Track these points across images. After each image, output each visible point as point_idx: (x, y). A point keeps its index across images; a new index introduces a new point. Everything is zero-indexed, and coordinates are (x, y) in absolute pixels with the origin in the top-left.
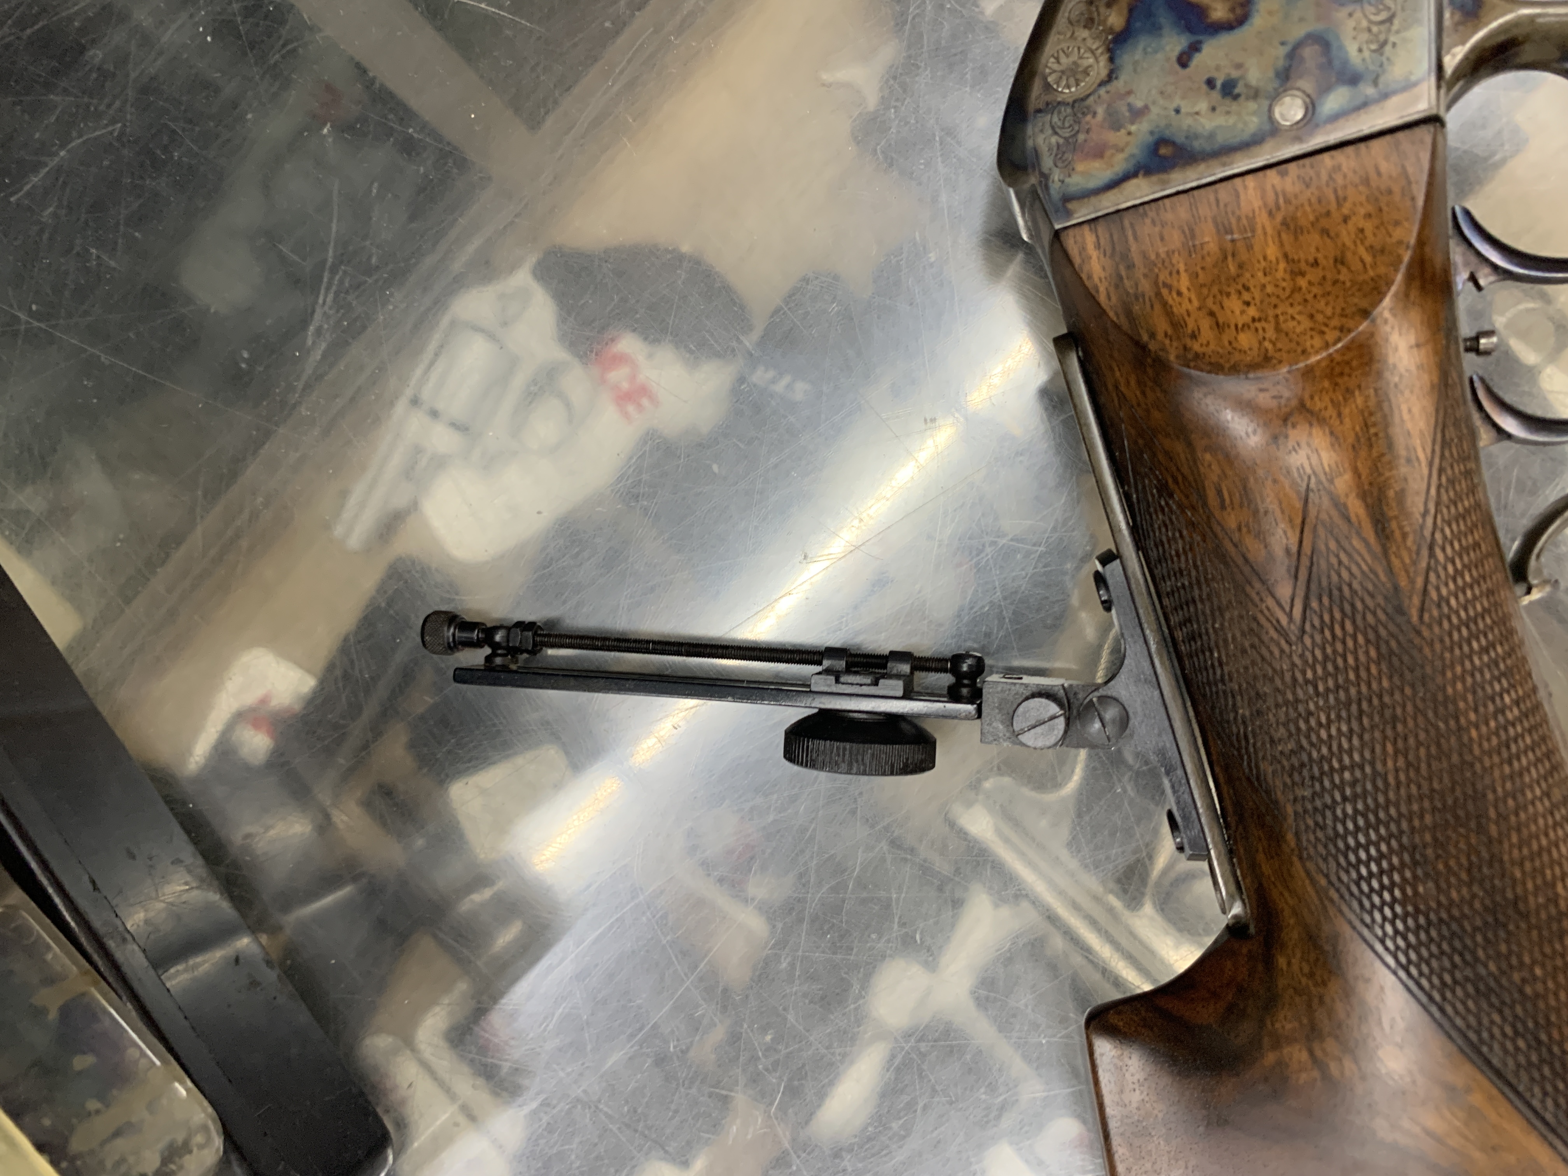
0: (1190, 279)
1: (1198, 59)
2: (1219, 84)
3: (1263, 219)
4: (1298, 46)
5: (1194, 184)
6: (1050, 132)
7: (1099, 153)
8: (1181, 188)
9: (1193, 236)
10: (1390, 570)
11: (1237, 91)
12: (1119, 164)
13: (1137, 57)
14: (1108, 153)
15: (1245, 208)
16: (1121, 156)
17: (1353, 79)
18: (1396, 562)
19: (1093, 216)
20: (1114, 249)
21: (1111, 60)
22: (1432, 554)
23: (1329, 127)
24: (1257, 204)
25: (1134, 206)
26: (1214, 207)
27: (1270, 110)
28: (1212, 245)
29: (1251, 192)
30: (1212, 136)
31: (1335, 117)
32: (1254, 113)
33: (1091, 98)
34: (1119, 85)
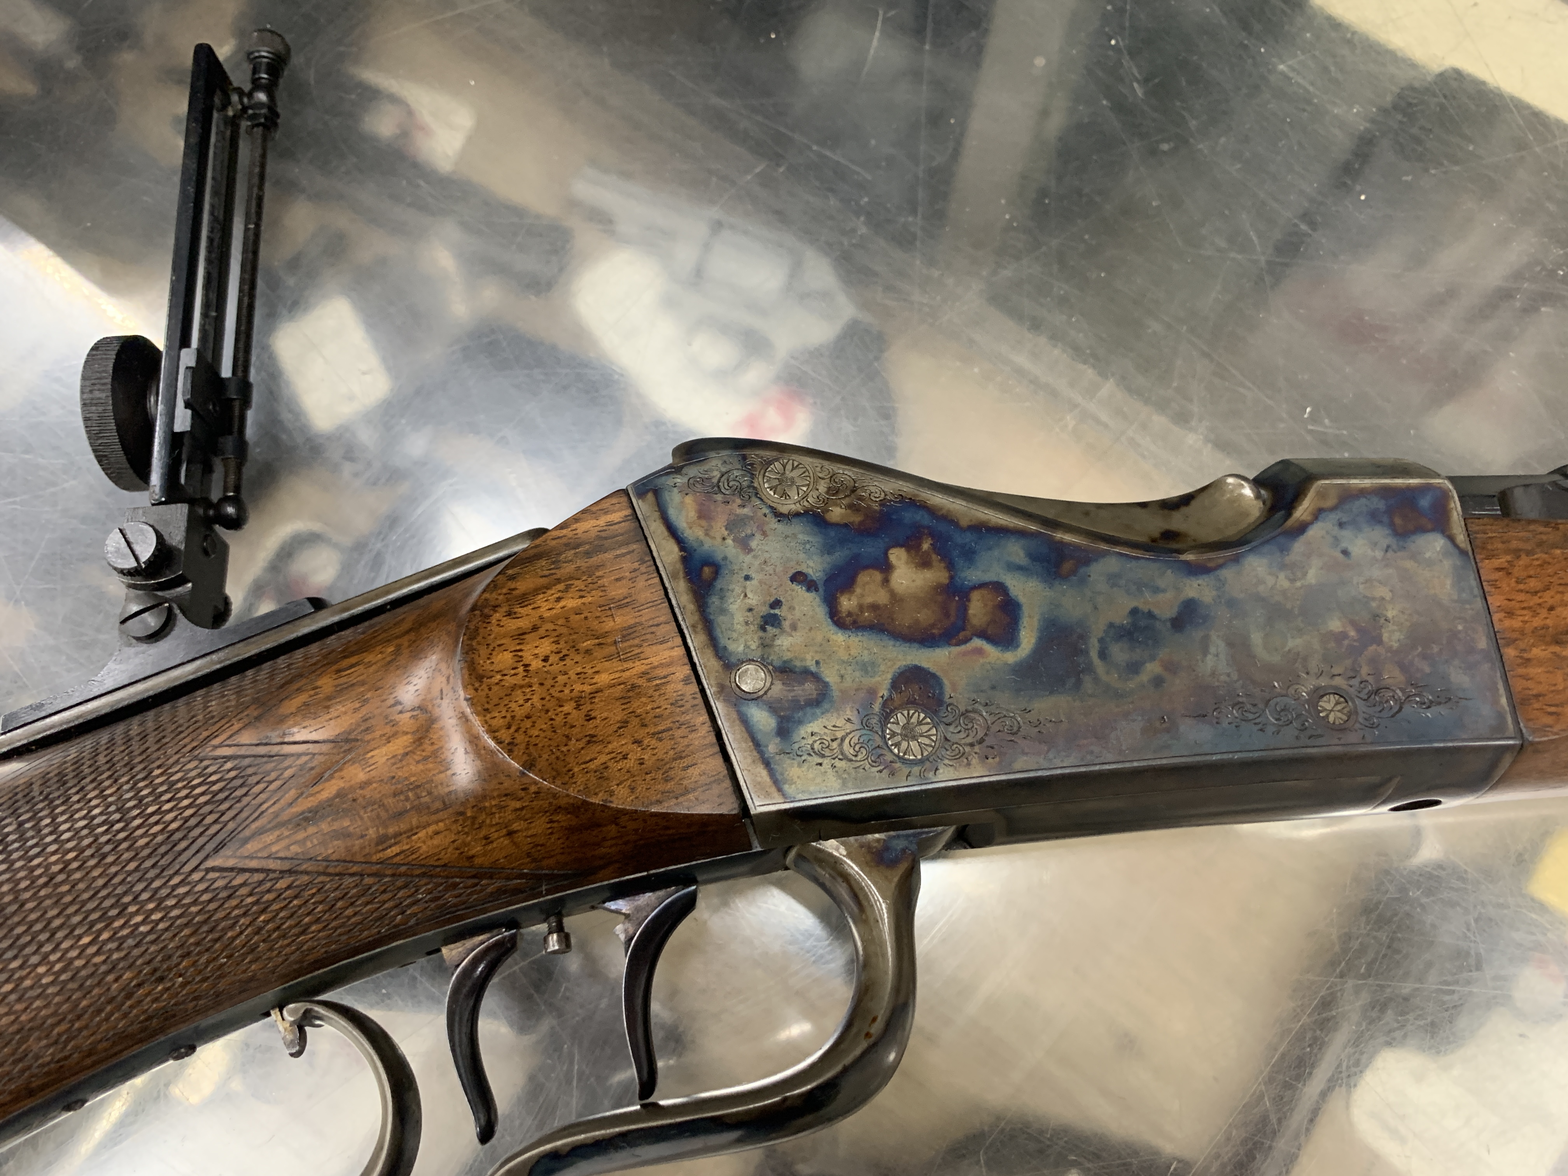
0: (572, 608)
1: (799, 590)
2: (777, 611)
3: (639, 667)
4: (816, 677)
5: (674, 602)
6: (724, 470)
7: (704, 515)
8: (670, 591)
9: (620, 607)
10: (262, 832)
11: (768, 628)
12: (693, 533)
13: (801, 536)
14: (704, 523)
15: (648, 651)
16: (700, 533)
17: (784, 731)
18: (272, 836)
19: (640, 517)
20: (606, 538)
21: (797, 515)
23: (734, 715)
24: (655, 661)
25: (651, 551)
26: (651, 623)
27: (751, 661)
28: (611, 624)
29: (667, 654)
30: (723, 611)
31: (745, 722)
32: (747, 646)
33: (758, 502)
34: (773, 523)
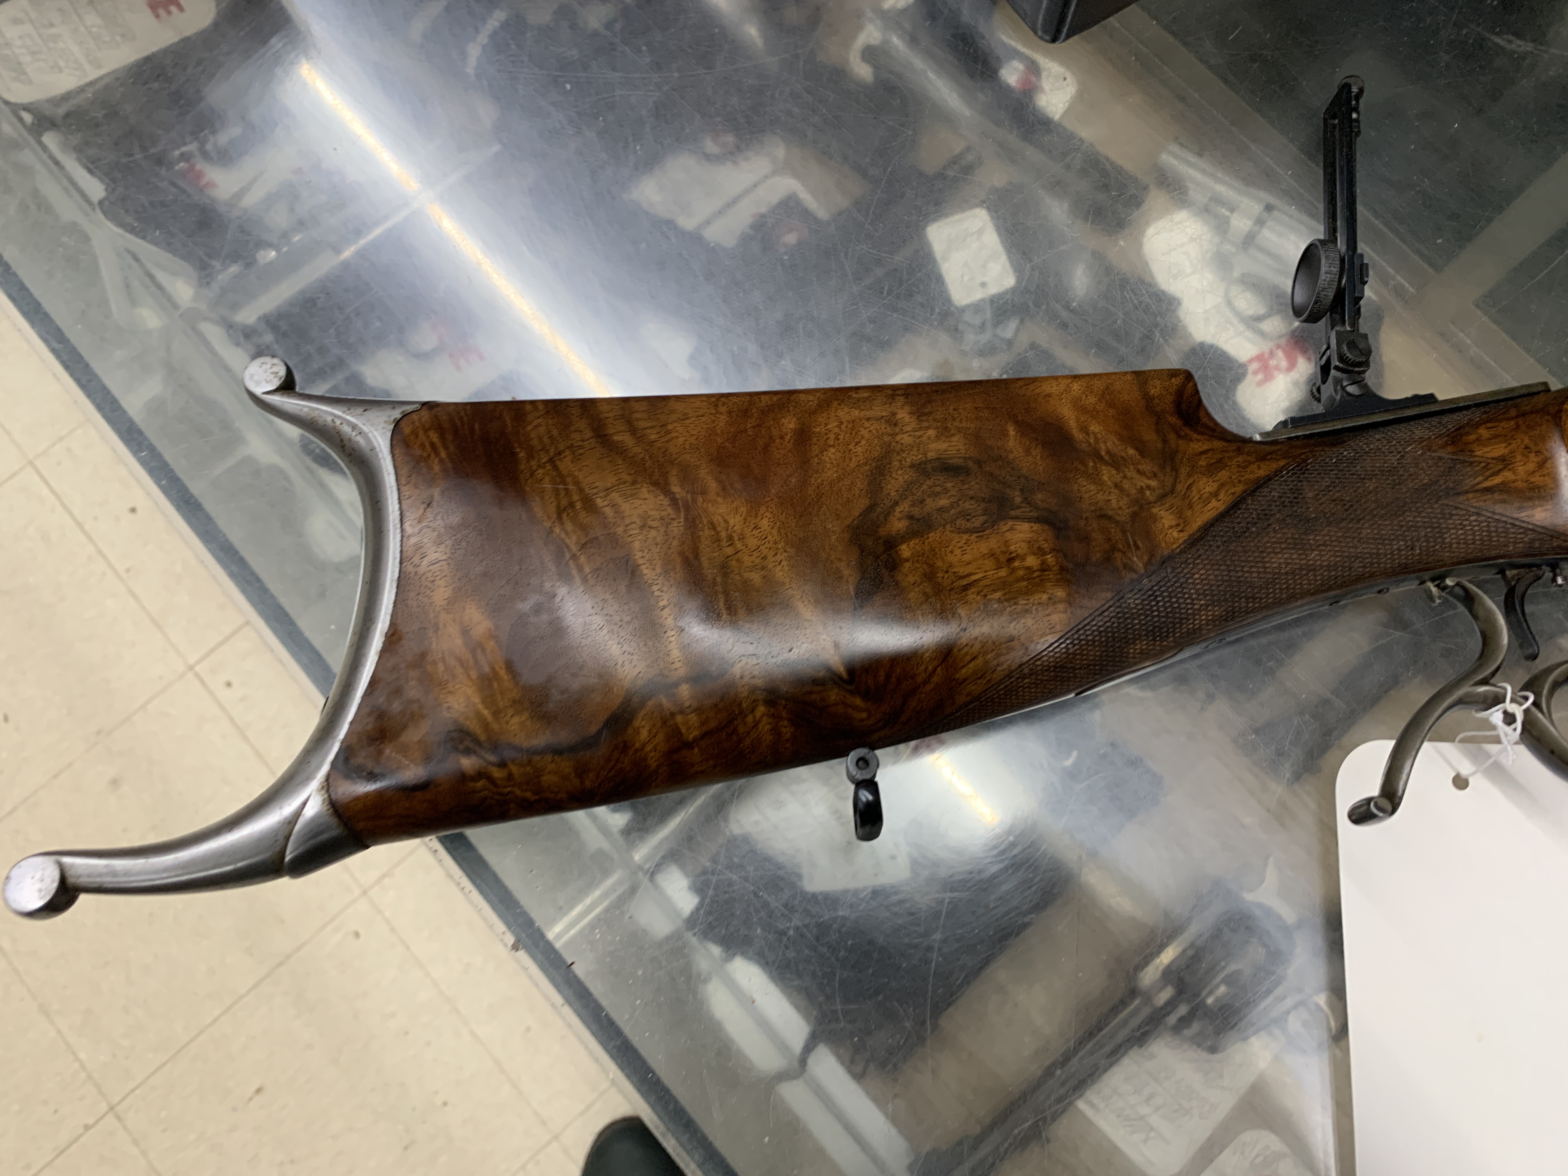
10: (1467, 492)
18: (1470, 496)
22: (1473, 514)
